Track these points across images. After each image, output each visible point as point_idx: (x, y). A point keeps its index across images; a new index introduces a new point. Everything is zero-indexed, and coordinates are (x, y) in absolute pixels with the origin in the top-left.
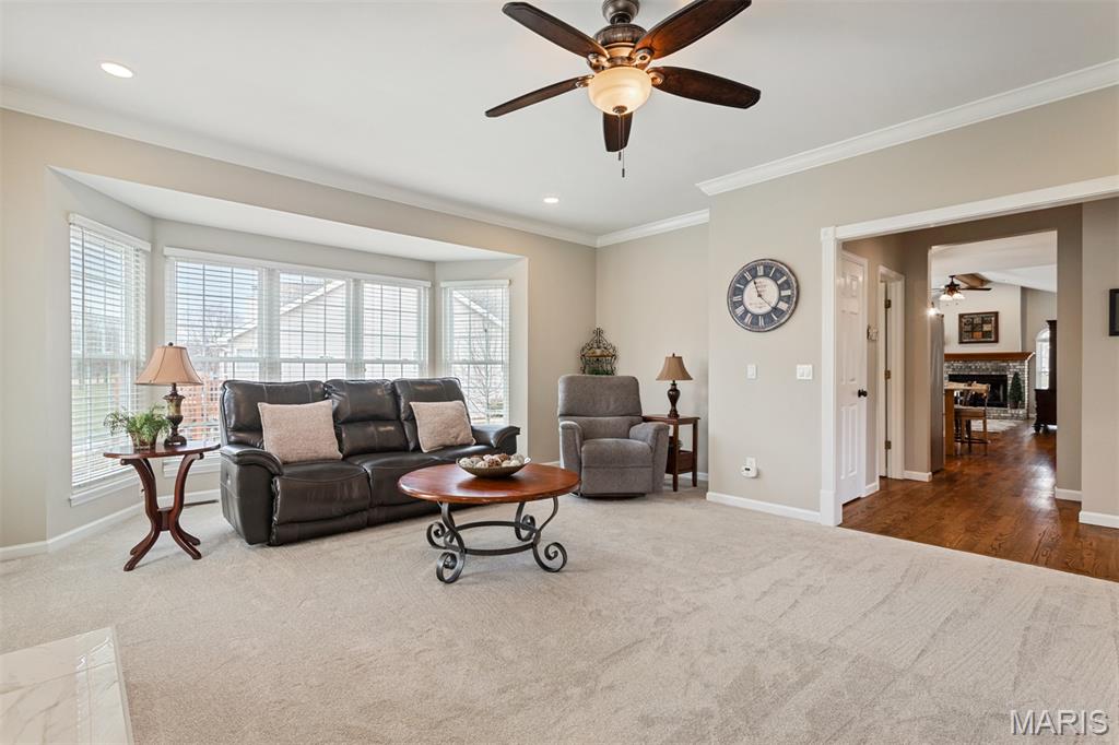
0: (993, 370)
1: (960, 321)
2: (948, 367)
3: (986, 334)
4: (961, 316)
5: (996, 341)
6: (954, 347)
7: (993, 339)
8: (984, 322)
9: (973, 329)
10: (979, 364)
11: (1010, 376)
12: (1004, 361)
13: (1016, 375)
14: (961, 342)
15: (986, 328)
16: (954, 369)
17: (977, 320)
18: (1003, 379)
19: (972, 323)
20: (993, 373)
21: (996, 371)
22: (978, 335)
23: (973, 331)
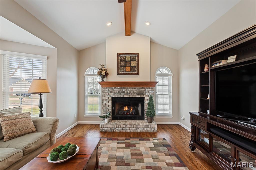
0: (137, 94)
1: (118, 59)
2: (111, 92)
3: (133, 68)
4: (119, 55)
5: (138, 74)
6: (114, 78)
7: (136, 72)
8: (132, 60)
9: (125, 64)
10: (129, 89)
11: (147, 98)
12: (143, 88)
13: (151, 98)
14: (119, 74)
15: (133, 64)
16: (115, 94)
17: (128, 59)
18: (142, 100)
19: (125, 61)
20: (137, 96)
21: (139, 94)
22: (128, 69)
23: (125, 66)
